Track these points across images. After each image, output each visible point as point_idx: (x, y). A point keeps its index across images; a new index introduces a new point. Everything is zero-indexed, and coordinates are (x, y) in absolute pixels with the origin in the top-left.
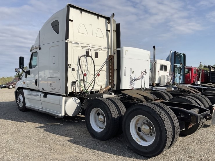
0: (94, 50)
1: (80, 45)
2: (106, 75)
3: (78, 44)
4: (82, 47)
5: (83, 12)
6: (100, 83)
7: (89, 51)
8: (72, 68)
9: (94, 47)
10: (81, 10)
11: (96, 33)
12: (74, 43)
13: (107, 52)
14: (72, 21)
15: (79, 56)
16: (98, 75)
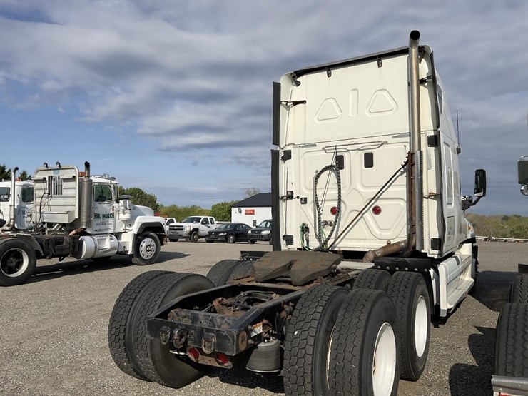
0: (359, 150)
1: (320, 146)
2: (405, 211)
3: (314, 145)
4: (324, 149)
5: (333, 72)
6: (383, 234)
7: (346, 155)
8: (302, 199)
9: (359, 141)
10: (328, 68)
11: (371, 103)
12: (305, 146)
13: (408, 147)
14: (303, 102)
15: (317, 171)
16: (377, 211)
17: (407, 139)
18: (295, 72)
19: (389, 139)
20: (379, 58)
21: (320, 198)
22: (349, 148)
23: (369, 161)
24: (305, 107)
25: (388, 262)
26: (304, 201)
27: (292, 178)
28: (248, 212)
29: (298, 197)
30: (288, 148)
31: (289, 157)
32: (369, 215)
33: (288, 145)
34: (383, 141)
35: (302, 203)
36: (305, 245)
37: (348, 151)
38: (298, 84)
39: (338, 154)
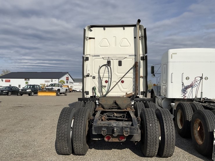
0: (117, 59)
1: (101, 57)
2: (132, 82)
3: (99, 56)
4: (103, 58)
5: (106, 28)
6: (124, 90)
7: (112, 61)
8: (93, 77)
9: (117, 56)
10: (104, 27)
11: (121, 43)
12: (95, 56)
13: (134, 60)
14: (94, 38)
15: (100, 66)
16: (123, 82)
17: (134, 57)
18: (91, 26)
19: (128, 56)
20: (124, 26)
21: (101, 76)
22: (113, 58)
23: (120, 64)
24: (95, 40)
25: (139, 100)
26: (94, 78)
27: (89, 68)
28: (7, 81)
29: (91, 76)
30: (87, 56)
31: (88, 60)
32: (120, 83)
33: (87, 55)
34: (126, 57)
35: (93, 78)
36: (94, 95)
37: (112, 59)
38: (91, 31)
39: (108, 60)
